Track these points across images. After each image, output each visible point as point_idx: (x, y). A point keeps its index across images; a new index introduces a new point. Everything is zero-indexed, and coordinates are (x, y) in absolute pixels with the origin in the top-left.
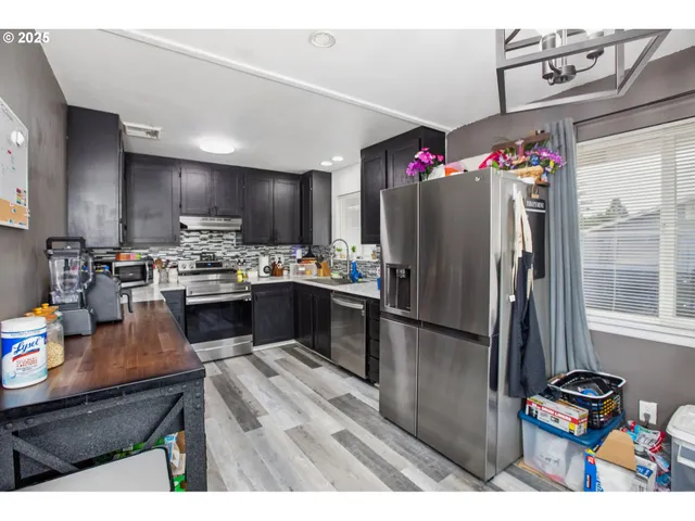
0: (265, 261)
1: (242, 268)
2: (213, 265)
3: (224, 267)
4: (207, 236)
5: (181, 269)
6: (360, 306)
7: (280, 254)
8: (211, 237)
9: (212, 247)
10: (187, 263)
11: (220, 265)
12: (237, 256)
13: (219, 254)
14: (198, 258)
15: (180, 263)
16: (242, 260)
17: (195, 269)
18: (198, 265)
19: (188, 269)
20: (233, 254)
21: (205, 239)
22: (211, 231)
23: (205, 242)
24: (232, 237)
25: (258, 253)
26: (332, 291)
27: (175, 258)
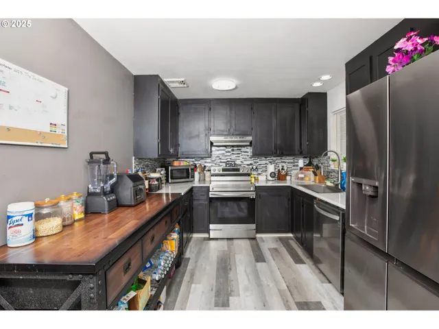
0: (271, 168)
1: (255, 173)
2: (234, 170)
3: (241, 172)
4: (230, 150)
5: (212, 172)
6: (337, 218)
7: (285, 163)
8: (233, 150)
9: (233, 157)
10: (217, 168)
11: (238, 170)
12: (251, 164)
13: (238, 162)
14: (224, 164)
15: (212, 168)
16: (254, 167)
17: (221, 172)
18: (223, 170)
19: (217, 172)
20: (249, 162)
21: (229, 152)
22: (233, 146)
23: (229, 154)
24: (248, 150)
25: (267, 162)
26: (315, 198)
27: (210, 165)
